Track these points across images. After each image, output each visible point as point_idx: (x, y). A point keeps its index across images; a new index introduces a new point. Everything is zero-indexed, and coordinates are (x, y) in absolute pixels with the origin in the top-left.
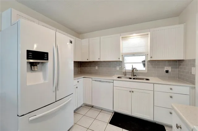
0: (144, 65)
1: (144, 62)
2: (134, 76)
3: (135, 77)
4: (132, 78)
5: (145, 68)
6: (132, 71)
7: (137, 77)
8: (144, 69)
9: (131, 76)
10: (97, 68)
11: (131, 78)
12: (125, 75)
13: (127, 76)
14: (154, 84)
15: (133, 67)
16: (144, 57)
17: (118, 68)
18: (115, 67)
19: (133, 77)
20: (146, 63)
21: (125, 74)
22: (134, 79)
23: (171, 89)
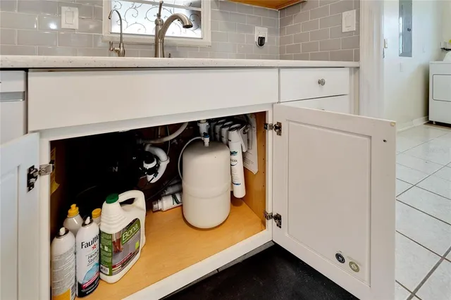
1: (196, 4)
6: (157, 38)
12: (122, 56)
15: (159, 16)
17: (71, 20)
21: (120, 49)
23: (321, 82)
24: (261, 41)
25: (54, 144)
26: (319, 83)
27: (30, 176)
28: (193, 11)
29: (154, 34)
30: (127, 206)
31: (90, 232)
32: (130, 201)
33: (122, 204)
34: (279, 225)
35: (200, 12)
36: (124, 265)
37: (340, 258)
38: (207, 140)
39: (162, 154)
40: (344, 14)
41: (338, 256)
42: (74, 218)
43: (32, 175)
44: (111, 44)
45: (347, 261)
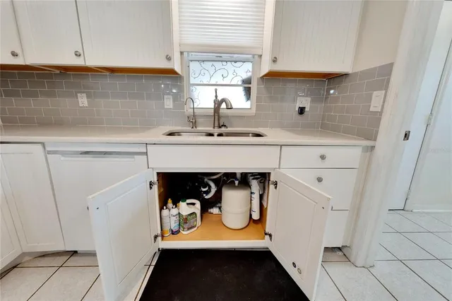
0: (248, 91)
1: (247, 82)
2: (220, 127)
3: (223, 130)
4: (216, 134)
5: (249, 102)
6: (215, 112)
7: (230, 129)
8: (247, 105)
9: (212, 129)
10: (83, 101)
11: (211, 135)
12: (194, 124)
13: (199, 128)
14: (281, 146)
15: (216, 97)
16: (249, 66)
17: (169, 103)
18: (160, 98)
19: (217, 131)
20: (254, 87)
21: (193, 121)
22: (220, 135)
23: (323, 157)
24: (302, 111)
25: (158, 174)
26: (321, 157)
27: (150, 184)
28: (245, 87)
29: (213, 107)
30: (191, 206)
31: (174, 211)
32: (194, 204)
33: (188, 204)
34: (271, 239)
35: (250, 88)
36: (189, 229)
37: (294, 265)
38: (237, 182)
39: (212, 185)
40: (375, 93)
41: (294, 263)
42: (170, 204)
43: (151, 184)
44: (188, 117)
45: (297, 267)
